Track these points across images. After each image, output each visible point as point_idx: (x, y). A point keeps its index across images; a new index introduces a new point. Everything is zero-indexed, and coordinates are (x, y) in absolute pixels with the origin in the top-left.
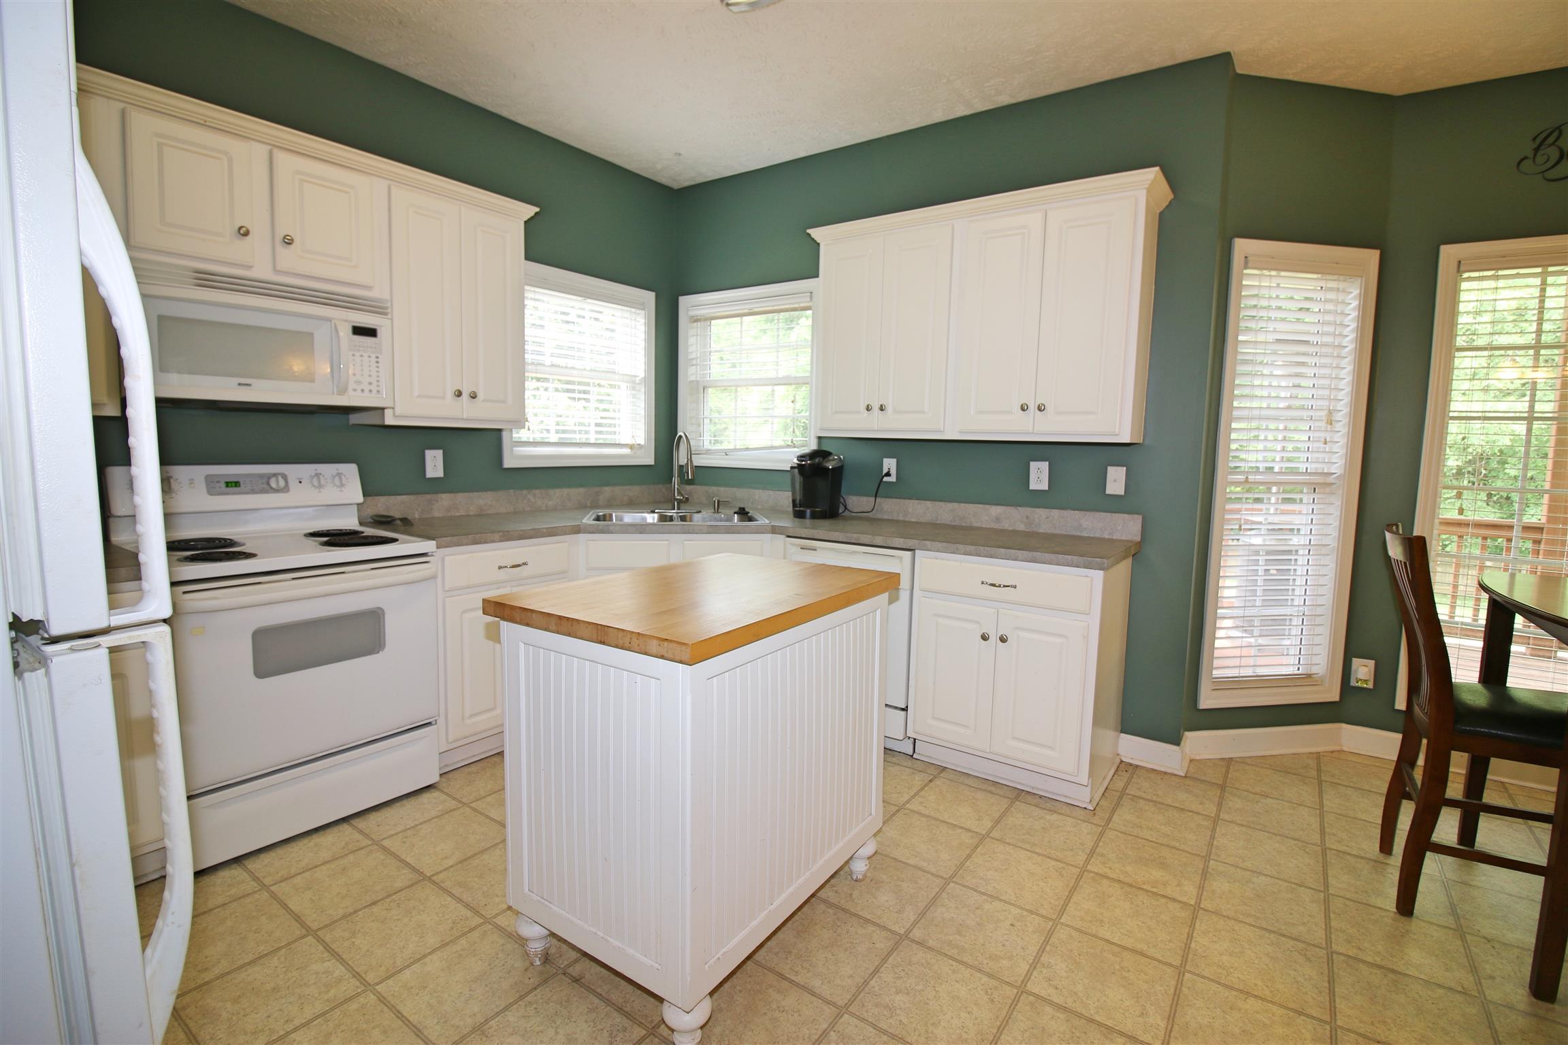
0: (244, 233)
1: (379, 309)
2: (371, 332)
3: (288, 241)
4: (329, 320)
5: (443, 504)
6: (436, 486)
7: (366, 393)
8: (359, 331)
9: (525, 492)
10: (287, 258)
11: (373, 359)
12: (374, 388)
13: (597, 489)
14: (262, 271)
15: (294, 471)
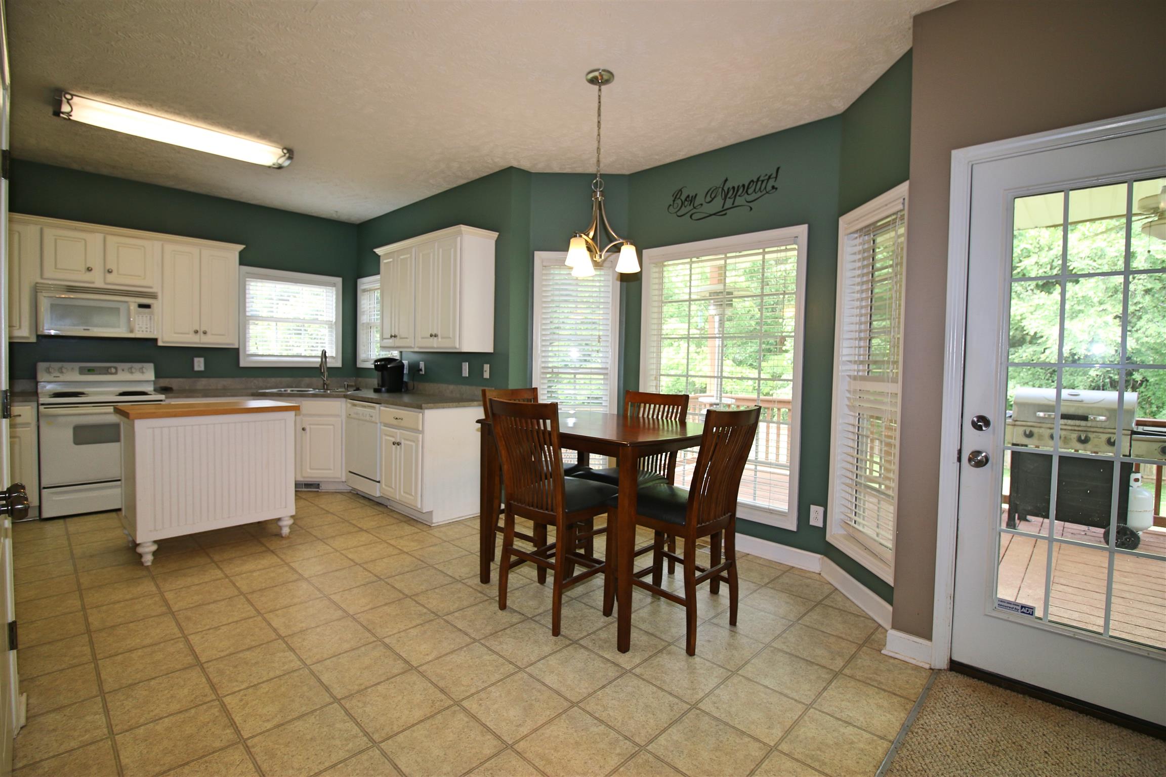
0: (89, 270)
1: (154, 296)
2: (148, 306)
3: (110, 272)
4: (126, 302)
5: (202, 383)
6: (200, 374)
7: (145, 332)
8: (141, 306)
9: (252, 379)
10: (111, 278)
11: (148, 318)
12: (148, 330)
13: (300, 379)
14: (99, 284)
15: (120, 366)
